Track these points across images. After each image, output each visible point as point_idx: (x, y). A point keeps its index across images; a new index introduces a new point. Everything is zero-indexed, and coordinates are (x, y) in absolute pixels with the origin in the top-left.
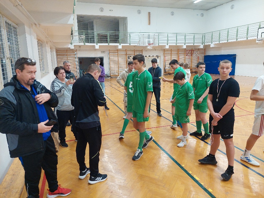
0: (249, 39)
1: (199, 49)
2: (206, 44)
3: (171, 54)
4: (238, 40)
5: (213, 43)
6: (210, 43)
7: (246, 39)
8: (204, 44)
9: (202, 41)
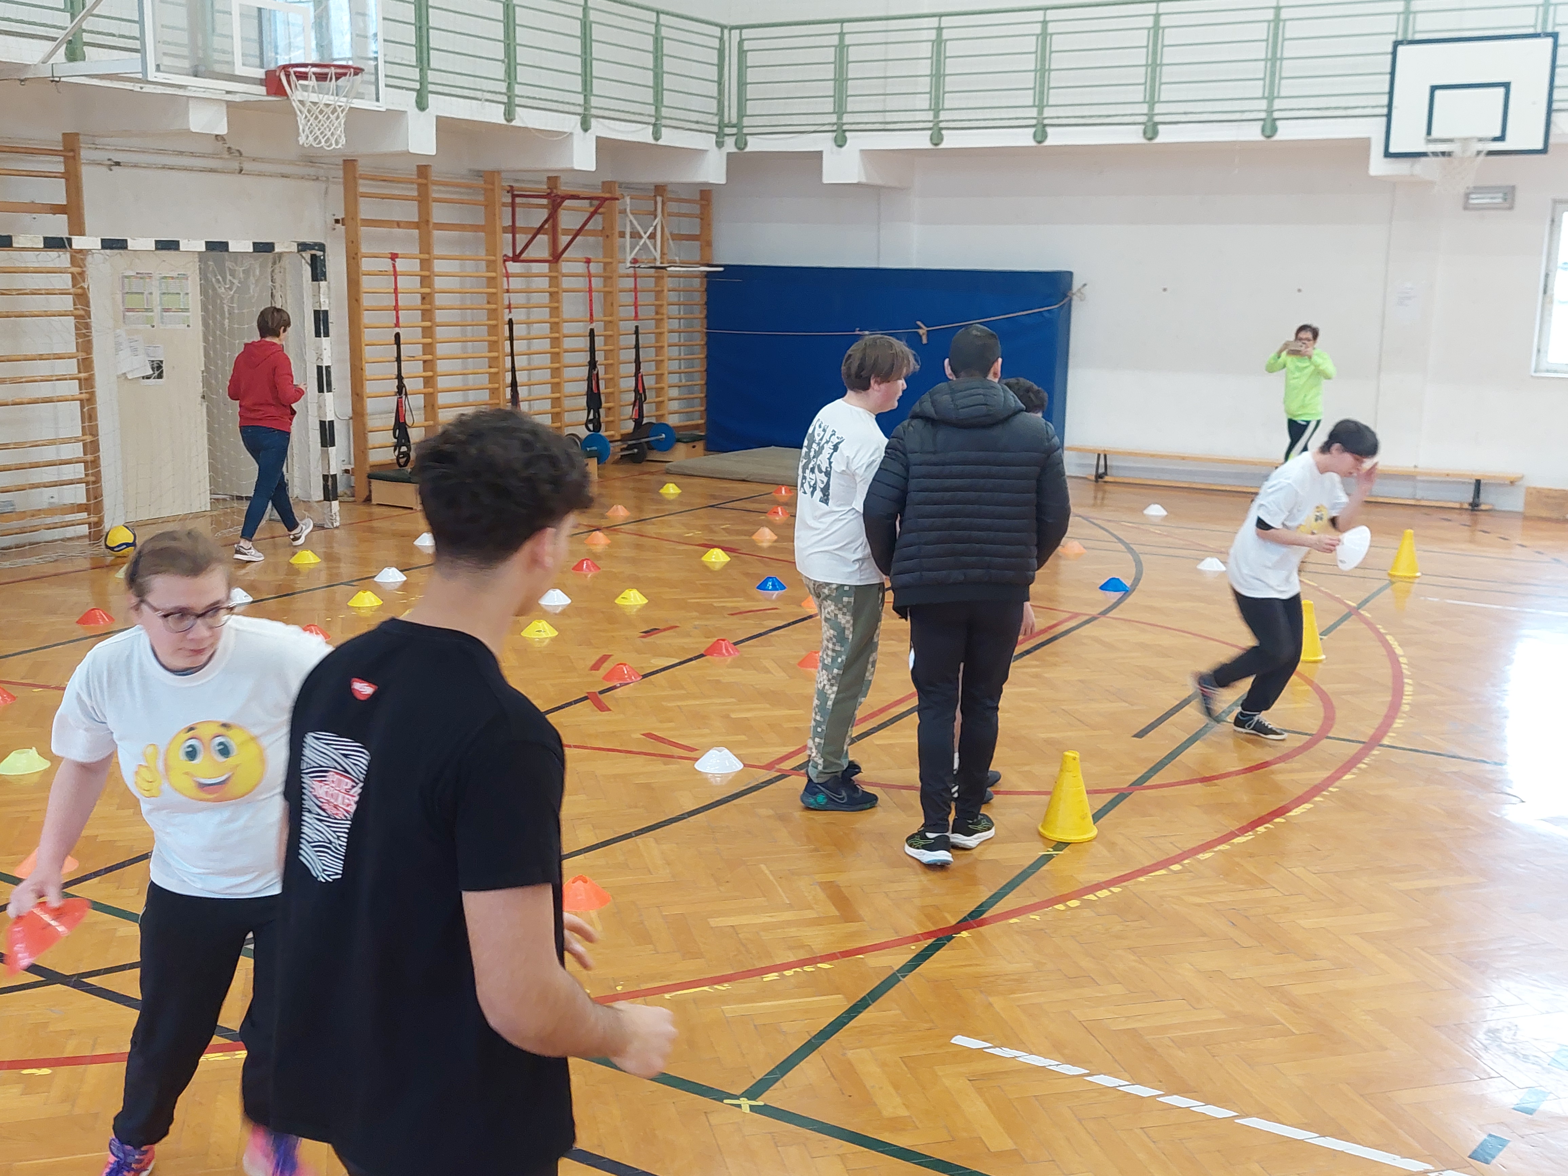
0: (1286, 132)
1: (660, 189)
2: (754, 145)
3: (423, 224)
4: (1166, 135)
5: (856, 142)
6: (823, 143)
7: (1253, 133)
8: (741, 143)
9: (713, 106)
